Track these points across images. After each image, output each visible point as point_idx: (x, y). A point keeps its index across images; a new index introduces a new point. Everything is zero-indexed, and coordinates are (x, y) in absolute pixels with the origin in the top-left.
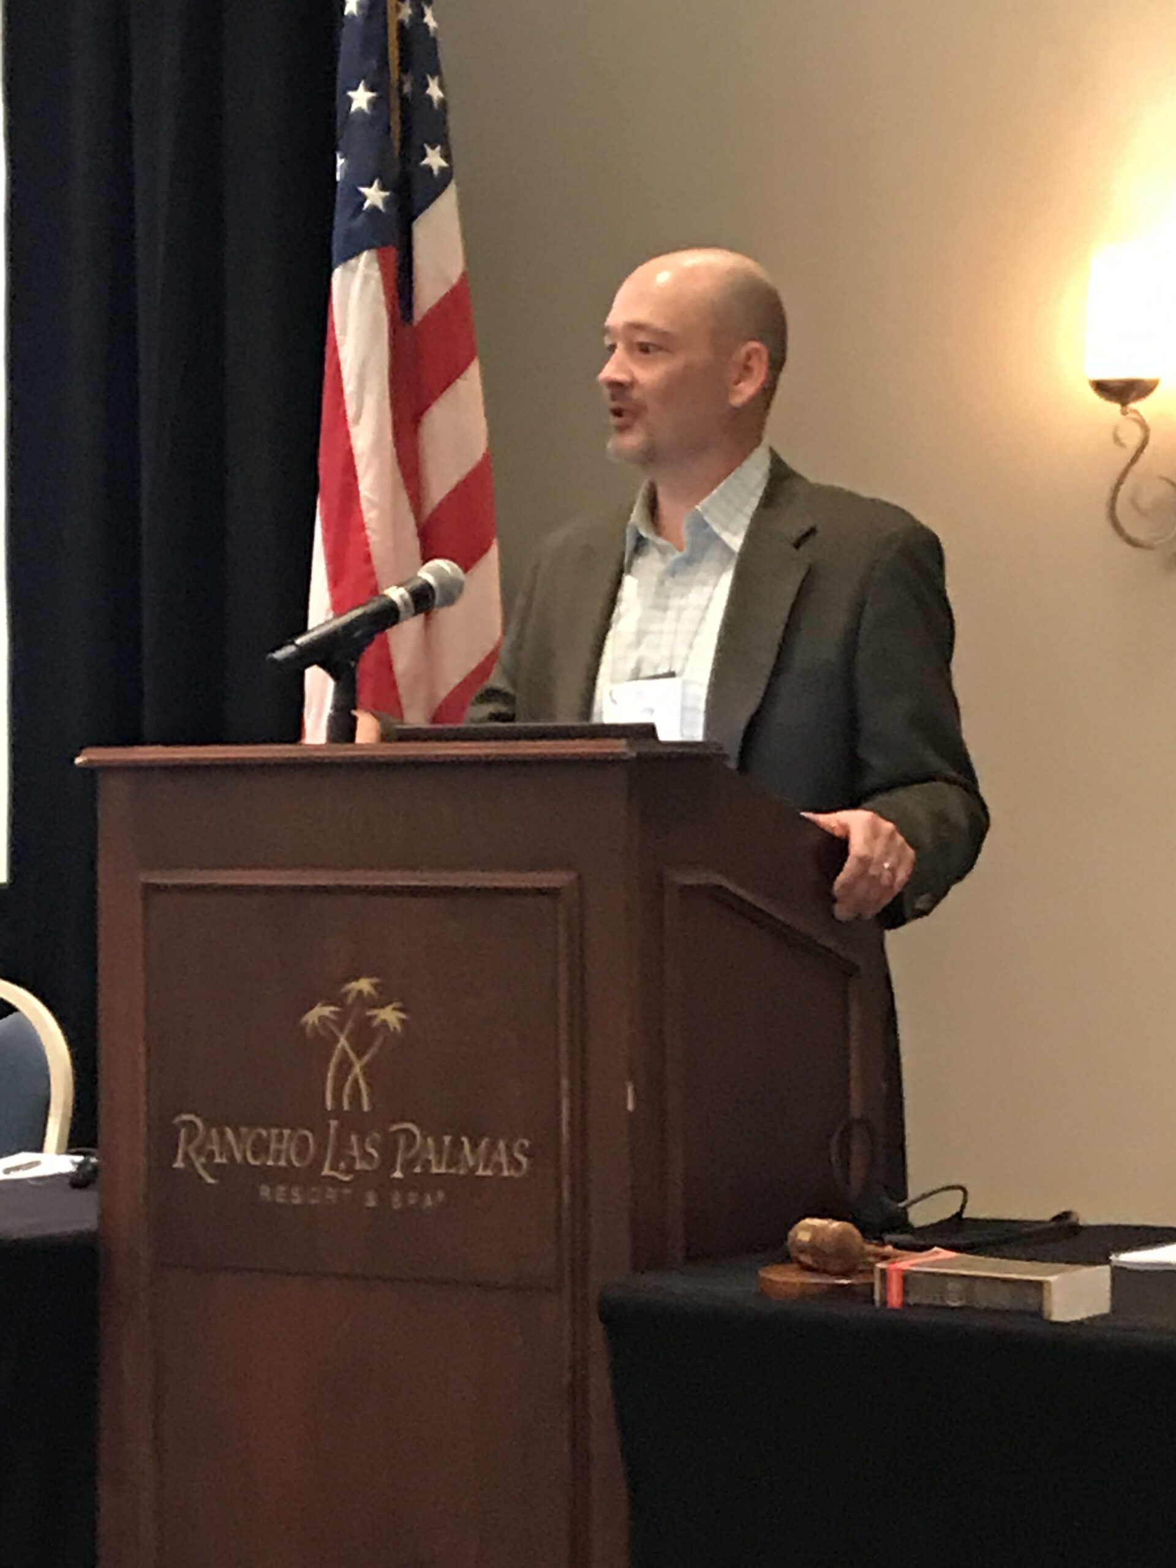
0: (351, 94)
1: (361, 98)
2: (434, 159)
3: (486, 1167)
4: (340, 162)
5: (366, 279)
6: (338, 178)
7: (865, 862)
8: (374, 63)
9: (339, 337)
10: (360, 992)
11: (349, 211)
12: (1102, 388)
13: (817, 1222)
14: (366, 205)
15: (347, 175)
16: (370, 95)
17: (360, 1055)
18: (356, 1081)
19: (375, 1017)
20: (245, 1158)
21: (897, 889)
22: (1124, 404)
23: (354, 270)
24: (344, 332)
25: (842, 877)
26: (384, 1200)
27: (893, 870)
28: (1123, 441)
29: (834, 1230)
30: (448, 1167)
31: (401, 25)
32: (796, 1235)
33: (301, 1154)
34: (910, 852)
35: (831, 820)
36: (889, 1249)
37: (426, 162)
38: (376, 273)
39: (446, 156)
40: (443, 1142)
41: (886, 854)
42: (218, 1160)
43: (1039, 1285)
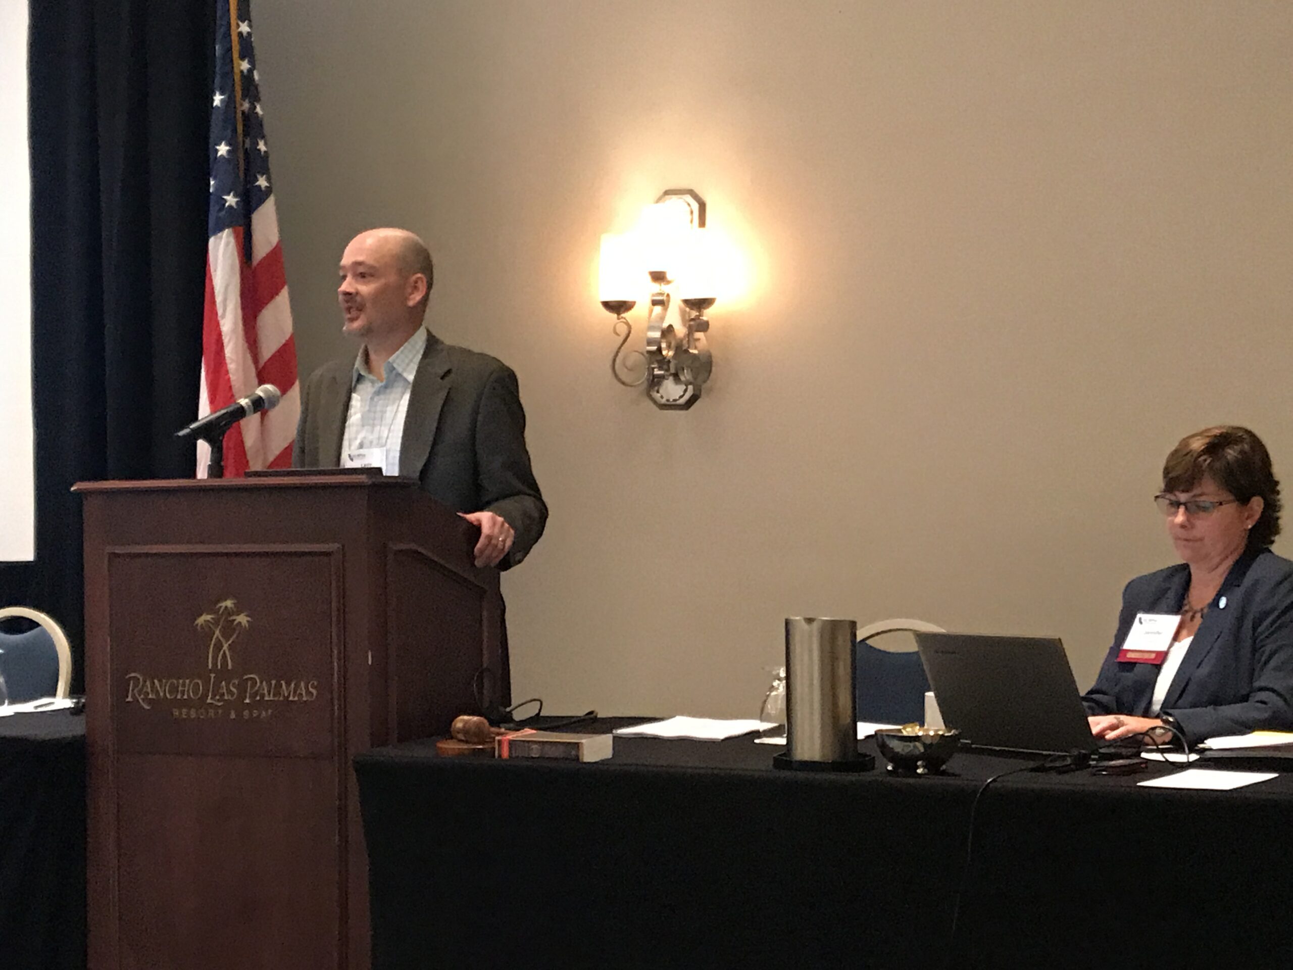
0: (218, 147)
1: (223, 149)
2: (262, 182)
3: (294, 697)
4: (212, 183)
5: (227, 244)
6: (211, 190)
7: (490, 538)
8: (229, 132)
9: (213, 274)
10: (226, 607)
11: (217, 208)
12: (607, 305)
13: (466, 717)
14: (227, 204)
15: (216, 189)
16: (228, 148)
17: (227, 641)
18: (224, 653)
19: (234, 620)
20: (165, 694)
21: (506, 550)
22: (619, 314)
23: (221, 238)
24: (215, 271)
25: (479, 545)
26: (239, 715)
27: (504, 541)
28: (618, 331)
29: (475, 722)
30: (274, 696)
31: (243, 113)
32: (455, 725)
33: (196, 692)
34: (512, 532)
35: (472, 517)
36: (503, 730)
37: (257, 183)
38: (232, 241)
39: (269, 180)
40: (271, 684)
41: (501, 533)
42: (150, 696)
43: (577, 745)
